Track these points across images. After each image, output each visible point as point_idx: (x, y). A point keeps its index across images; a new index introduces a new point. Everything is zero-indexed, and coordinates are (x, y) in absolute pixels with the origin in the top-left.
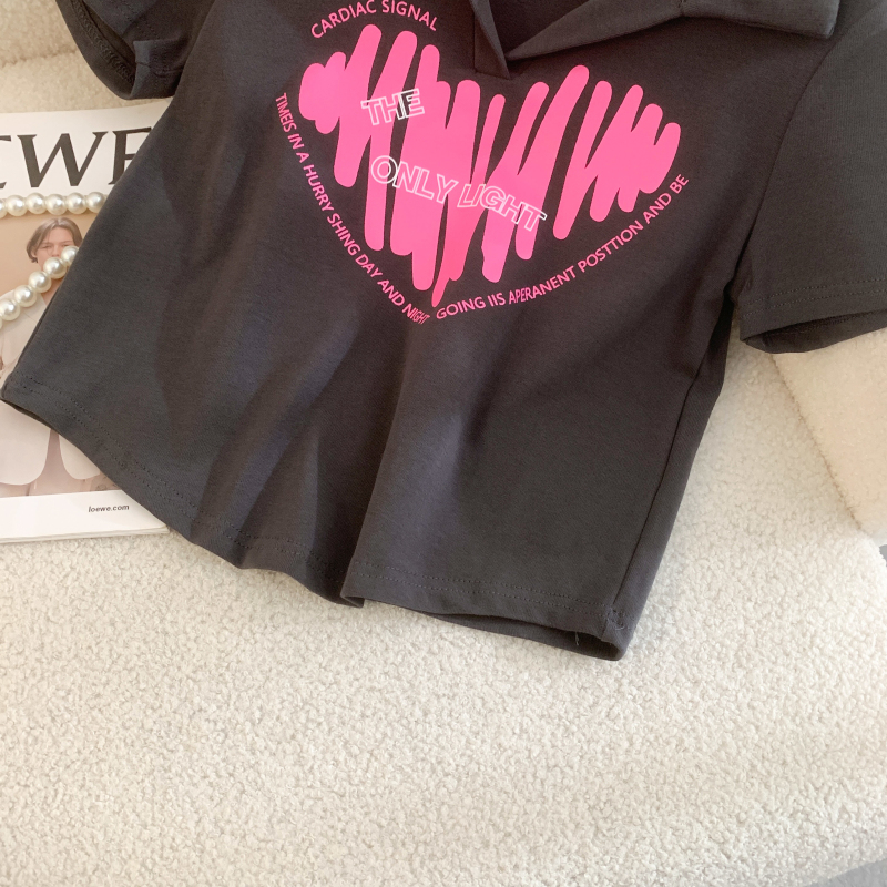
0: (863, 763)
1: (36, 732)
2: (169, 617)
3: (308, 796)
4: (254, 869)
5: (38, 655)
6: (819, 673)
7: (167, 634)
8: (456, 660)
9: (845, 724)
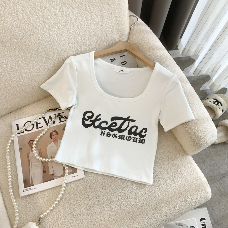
0: (193, 191)
1: (71, 212)
2: (87, 190)
3: (113, 213)
4: (107, 225)
5: (69, 200)
6: (184, 179)
7: (87, 193)
8: (130, 188)
9: (190, 186)
